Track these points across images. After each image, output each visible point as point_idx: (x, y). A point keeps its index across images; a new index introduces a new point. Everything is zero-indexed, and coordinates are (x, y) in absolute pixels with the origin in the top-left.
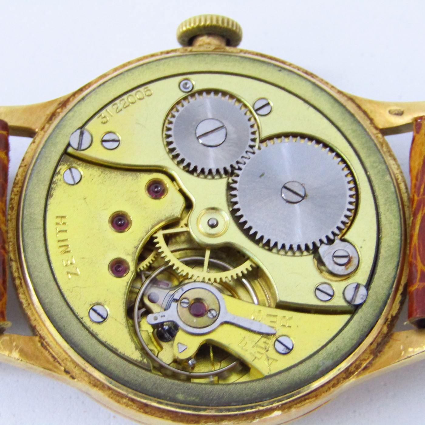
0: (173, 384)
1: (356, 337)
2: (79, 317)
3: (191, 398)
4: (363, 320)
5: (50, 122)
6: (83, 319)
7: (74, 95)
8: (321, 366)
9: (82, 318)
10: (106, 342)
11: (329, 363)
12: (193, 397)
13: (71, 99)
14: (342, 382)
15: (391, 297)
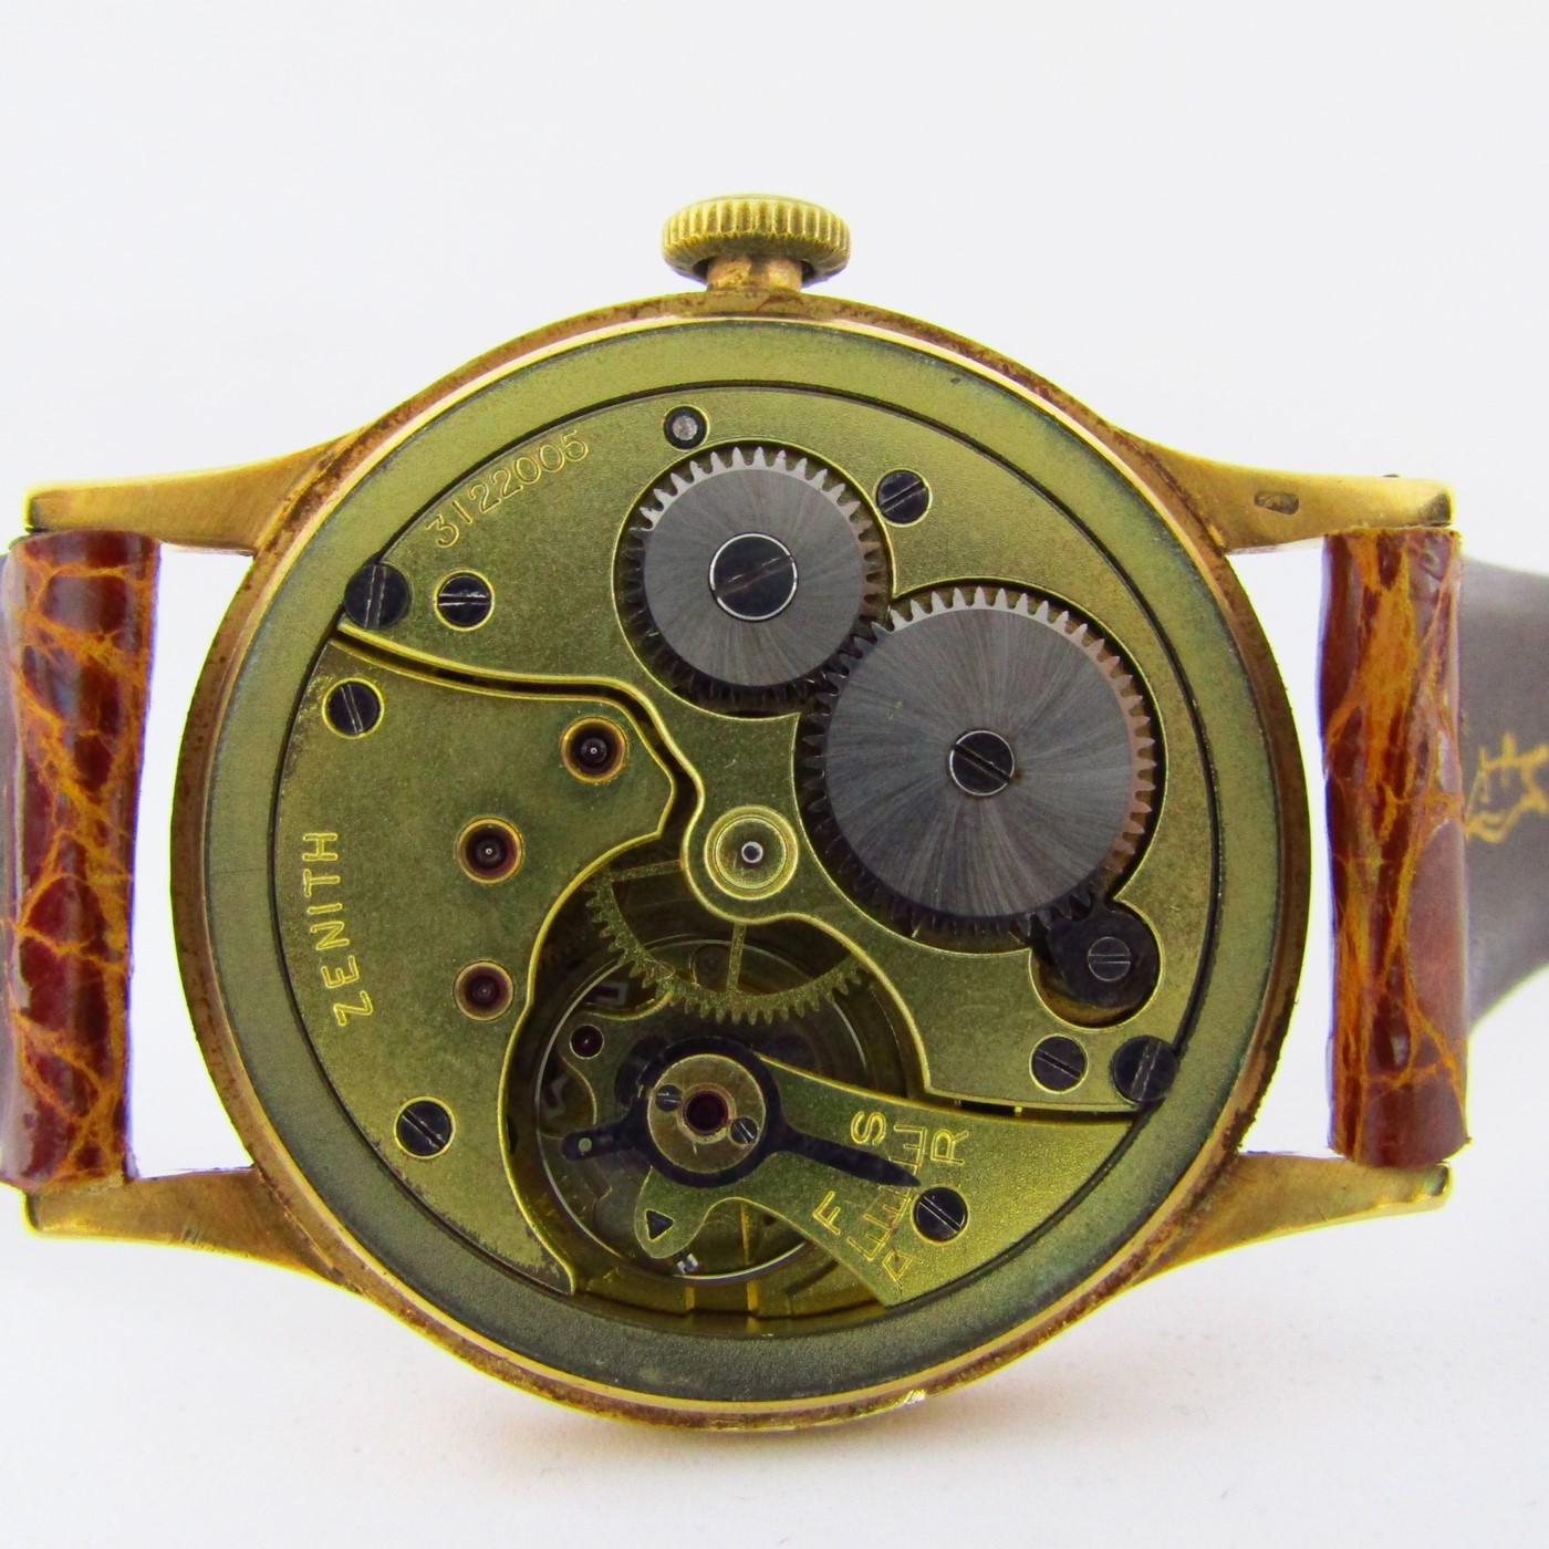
0: (631, 1338)
1: (1140, 1196)
2: (370, 1139)
3: (681, 1379)
4: (1163, 1146)
5: (294, 525)
6: (381, 1147)
7: (366, 439)
8: (1042, 1282)
9: (378, 1144)
10: (444, 1215)
11: (1063, 1272)
12: (686, 1375)
13: (355, 454)
14: (1093, 1305)
15: (1241, 1074)
